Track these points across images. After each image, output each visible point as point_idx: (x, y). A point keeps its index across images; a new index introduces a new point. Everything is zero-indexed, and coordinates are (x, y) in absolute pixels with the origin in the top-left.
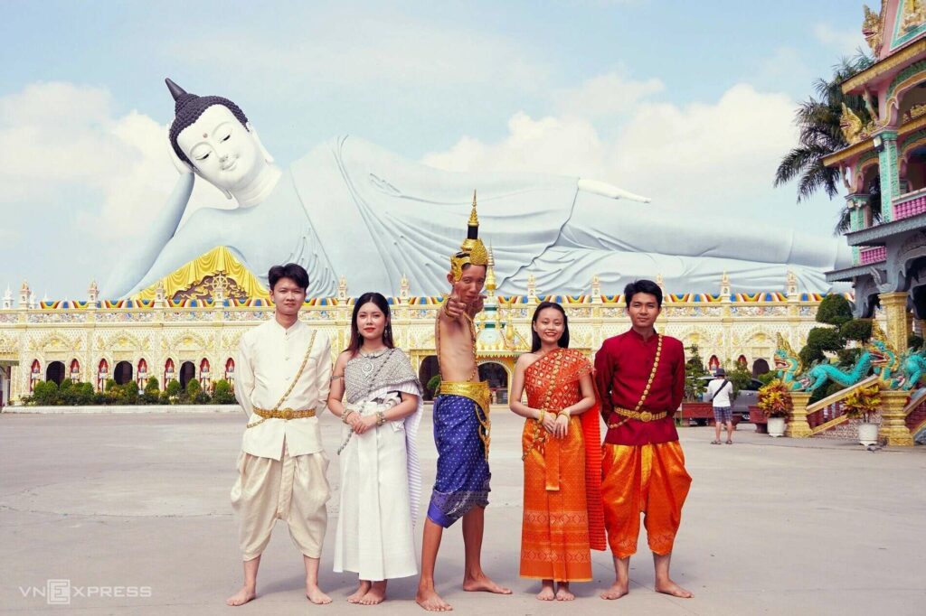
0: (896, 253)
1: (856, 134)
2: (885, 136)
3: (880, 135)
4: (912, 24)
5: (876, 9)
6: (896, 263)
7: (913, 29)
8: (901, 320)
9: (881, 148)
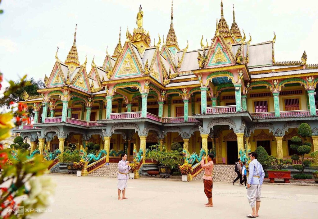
0: (44, 130)
1: (27, 98)
2: (46, 104)
3: (45, 103)
4: (57, 82)
5: (48, 76)
6: (44, 132)
7: (57, 83)
8: (43, 145)
9: (44, 106)
